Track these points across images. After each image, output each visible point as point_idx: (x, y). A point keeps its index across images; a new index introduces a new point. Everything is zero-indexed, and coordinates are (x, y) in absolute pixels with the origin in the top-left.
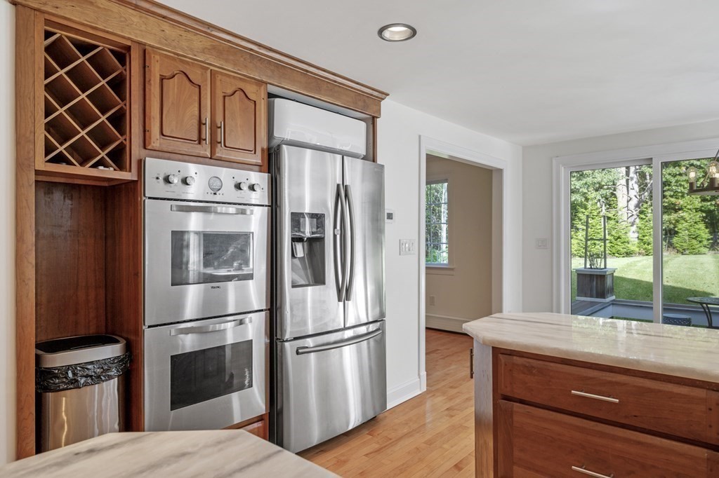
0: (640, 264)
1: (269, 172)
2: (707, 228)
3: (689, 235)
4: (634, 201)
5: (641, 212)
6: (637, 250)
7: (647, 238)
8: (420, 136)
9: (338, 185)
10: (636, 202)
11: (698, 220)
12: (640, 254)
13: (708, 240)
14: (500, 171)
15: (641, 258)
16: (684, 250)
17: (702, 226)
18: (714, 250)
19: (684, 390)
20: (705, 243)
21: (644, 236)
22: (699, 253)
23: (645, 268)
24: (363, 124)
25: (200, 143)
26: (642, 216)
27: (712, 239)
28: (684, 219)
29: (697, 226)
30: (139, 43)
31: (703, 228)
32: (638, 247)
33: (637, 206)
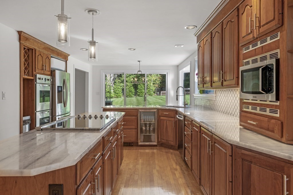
0: (116, 101)
1: (51, 76)
2: (134, 88)
3: (129, 91)
4: (112, 78)
5: (115, 82)
6: (114, 96)
7: (117, 92)
8: (74, 65)
9: (64, 79)
10: (113, 79)
11: (131, 86)
12: (115, 97)
13: (134, 92)
14: (88, 73)
15: (115, 99)
16: (128, 96)
17: (132, 88)
18: (136, 96)
19: (133, 110)
20: (133, 93)
21: (116, 91)
22: (132, 97)
23: (118, 102)
24: (64, 62)
25: (42, 70)
26: (115, 84)
27: (135, 92)
28: (128, 85)
29: (131, 88)
30: (35, 48)
31: (133, 88)
32: (114, 95)
33: (113, 80)
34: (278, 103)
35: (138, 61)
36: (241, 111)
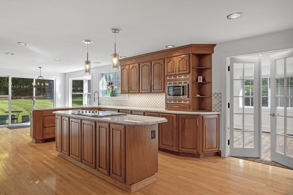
34: (188, 99)
35: (39, 67)
36: (166, 103)
